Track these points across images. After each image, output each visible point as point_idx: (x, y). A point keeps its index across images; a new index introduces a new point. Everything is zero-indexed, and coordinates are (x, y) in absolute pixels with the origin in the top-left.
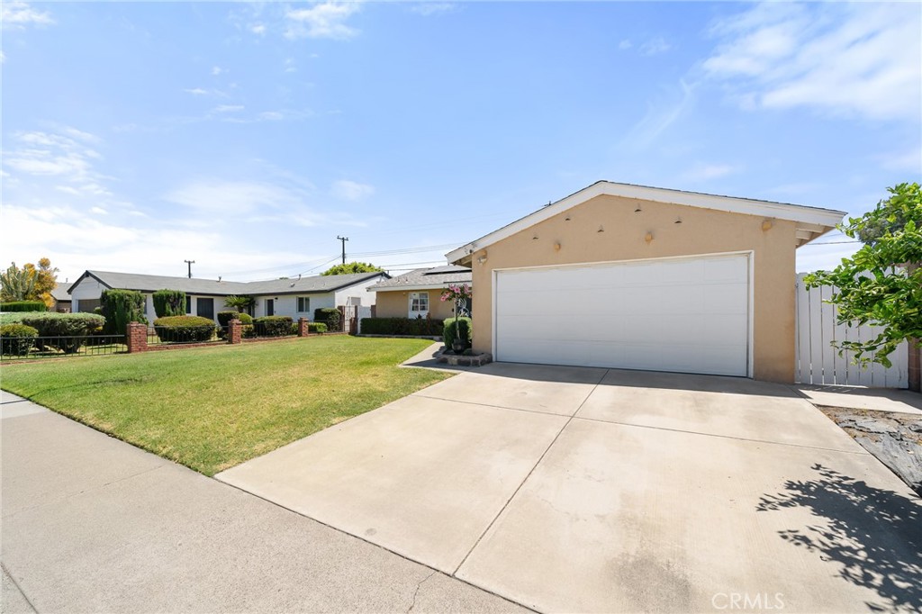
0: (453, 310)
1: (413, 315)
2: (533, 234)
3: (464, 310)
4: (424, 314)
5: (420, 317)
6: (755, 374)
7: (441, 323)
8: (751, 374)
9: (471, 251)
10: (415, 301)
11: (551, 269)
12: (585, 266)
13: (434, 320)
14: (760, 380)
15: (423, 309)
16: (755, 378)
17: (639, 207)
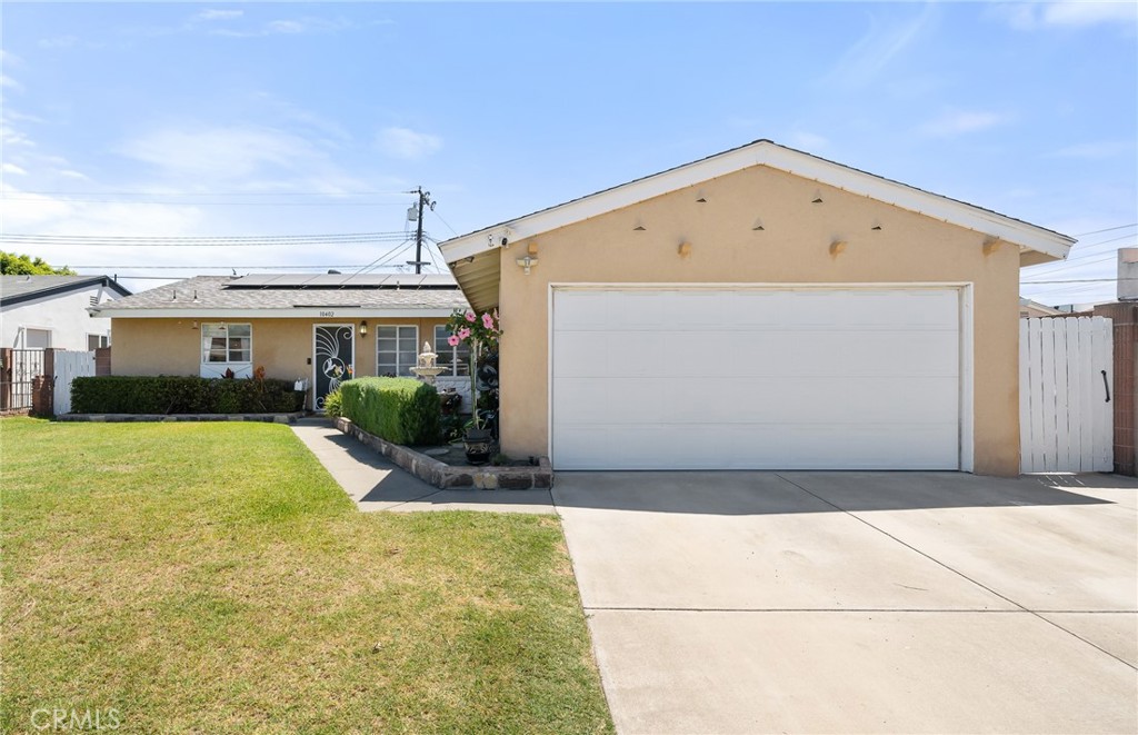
0: (309, 361)
1: (212, 371)
2: (637, 219)
3: (334, 361)
4: (244, 370)
5: (230, 374)
6: (975, 467)
7: (289, 386)
8: (969, 464)
9: (504, 242)
10: (218, 342)
11: (664, 289)
12: (727, 290)
13: (272, 382)
14: (983, 475)
15: (236, 357)
16: (976, 473)
17: (819, 196)
